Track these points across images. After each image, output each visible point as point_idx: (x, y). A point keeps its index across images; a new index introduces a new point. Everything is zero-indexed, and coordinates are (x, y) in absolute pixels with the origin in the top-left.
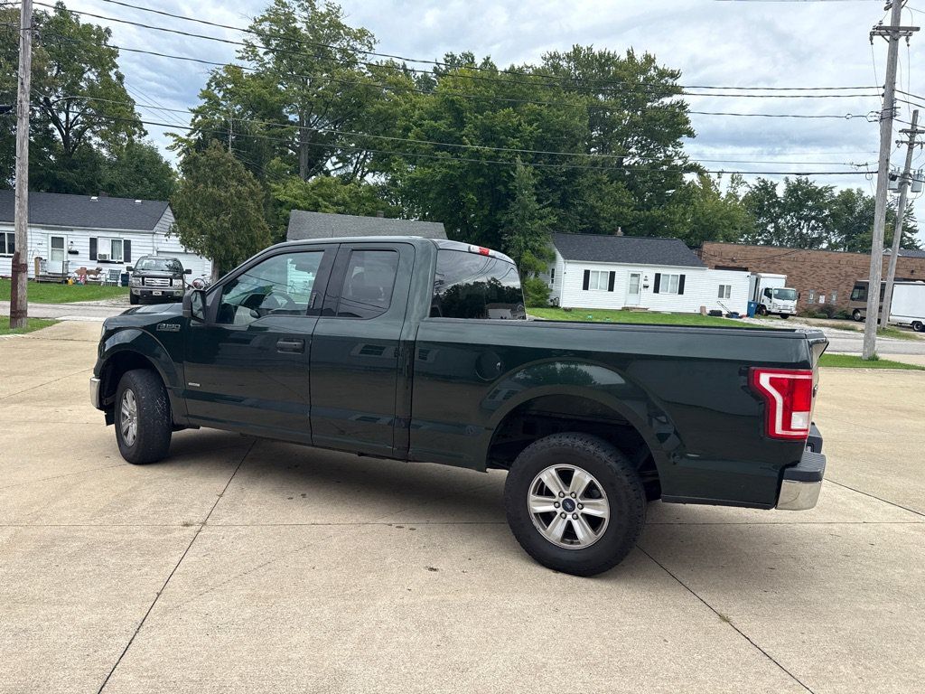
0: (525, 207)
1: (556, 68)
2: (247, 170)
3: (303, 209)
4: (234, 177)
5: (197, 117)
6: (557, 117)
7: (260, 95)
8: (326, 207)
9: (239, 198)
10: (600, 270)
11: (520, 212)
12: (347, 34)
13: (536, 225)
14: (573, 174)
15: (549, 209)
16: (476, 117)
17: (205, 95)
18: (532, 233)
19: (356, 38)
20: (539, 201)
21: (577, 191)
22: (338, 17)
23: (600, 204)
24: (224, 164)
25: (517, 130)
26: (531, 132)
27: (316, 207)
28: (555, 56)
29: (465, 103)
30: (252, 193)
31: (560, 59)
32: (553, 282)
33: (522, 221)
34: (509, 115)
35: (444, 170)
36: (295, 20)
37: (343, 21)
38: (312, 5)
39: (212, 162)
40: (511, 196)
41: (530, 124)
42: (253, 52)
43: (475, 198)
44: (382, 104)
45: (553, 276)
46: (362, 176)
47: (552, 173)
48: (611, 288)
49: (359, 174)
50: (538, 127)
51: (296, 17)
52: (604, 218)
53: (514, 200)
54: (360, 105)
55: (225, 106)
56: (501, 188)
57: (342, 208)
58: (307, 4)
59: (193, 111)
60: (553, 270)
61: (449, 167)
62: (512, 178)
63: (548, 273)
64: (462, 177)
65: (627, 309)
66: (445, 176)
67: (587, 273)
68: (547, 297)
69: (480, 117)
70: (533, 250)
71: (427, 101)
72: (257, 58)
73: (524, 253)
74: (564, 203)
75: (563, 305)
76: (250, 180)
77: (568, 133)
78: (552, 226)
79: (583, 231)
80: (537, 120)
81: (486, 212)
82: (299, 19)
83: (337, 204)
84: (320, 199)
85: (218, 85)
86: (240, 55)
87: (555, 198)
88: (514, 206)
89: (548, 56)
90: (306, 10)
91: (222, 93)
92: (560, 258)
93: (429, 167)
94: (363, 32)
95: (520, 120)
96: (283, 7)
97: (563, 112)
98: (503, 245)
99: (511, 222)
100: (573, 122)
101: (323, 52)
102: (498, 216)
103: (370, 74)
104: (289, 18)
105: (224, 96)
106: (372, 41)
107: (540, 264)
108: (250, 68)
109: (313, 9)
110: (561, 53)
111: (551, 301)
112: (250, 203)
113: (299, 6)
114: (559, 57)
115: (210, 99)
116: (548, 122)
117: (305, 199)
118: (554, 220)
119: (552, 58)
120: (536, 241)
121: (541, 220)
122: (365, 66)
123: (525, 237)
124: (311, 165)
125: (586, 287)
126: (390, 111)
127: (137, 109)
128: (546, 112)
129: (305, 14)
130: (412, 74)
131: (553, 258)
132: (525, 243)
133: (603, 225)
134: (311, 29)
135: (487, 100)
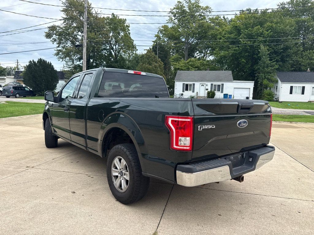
0: (264, 63)
1: (283, 8)
2: (159, 58)
3: (184, 70)
4: (154, 61)
5: (154, 43)
6: (279, 27)
7: (172, 34)
8: (192, 69)
9: (155, 68)
10: (298, 86)
11: (262, 65)
12: (201, 9)
13: (269, 69)
14: (286, 48)
15: (275, 63)
16: (245, 31)
17: (157, 36)
18: (268, 73)
19: (204, 9)
20: (270, 60)
21: (288, 55)
22: (199, 3)
23: (301, 59)
24: (151, 57)
25: (262, 34)
26: (268, 34)
27: (188, 69)
28: (283, 4)
29: (242, 26)
30: (160, 66)
31: (285, 5)
32: (277, 91)
33: (263, 68)
34: (258, 29)
35: (232, 52)
36: (184, 7)
37: (200, 5)
38: (190, 1)
39: (148, 57)
40: (259, 59)
41: (267, 31)
42: (171, 20)
43: (244, 61)
44: (213, 31)
45: (277, 89)
46: (206, 57)
47: (277, 49)
48: (303, 93)
49: (205, 57)
50: (271, 32)
51: (185, 6)
52: (304, 65)
53: (260, 60)
54: (206, 33)
55: (162, 39)
56: (255, 56)
57: (197, 69)
58: (188, 1)
59: (153, 42)
60: (277, 87)
61: (235, 50)
62: (259, 52)
63: (274, 88)
64: (240, 53)
65: (310, 102)
66: (233, 53)
67: (292, 87)
68: (273, 97)
69: (246, 31)
70: (268, 79)
71: (228, 28)
72: (173, 22)
73: (264, 80)
74: (283, 60)
75: (280, 100)
76: (159, 61)
77: (284, 33)
78: (277, 69)
79: (292, 71)
80: (270, 29)
81: (249, 66)
82: (186, 6)
83: (196, 67)
84: (190, 67)
85: (161, 32)
86: (167, 21)
87: (278, 58)
88: (260, 62)
89: (280, 4)
90: (188, 3)
91: (162, 35)
92: (279, 82)
93: (227, 51)
94: (207, 7)
95: (263, 30)
96: (180, 3)
97: (282, 24)
98: (256, 78)
99: (259, 69)
100: (286, 28)
101: (193, 16)
102: (255, 67)
103: (210, 22)
104: (182, 7)
105: (163, 36)
106: (210, 10)
107: (271, 84)
108: (170, 25)
109: (190, 2)
110: (285, 2)
111: (276, 99)
112: (159, 69)
113: (185, 2)
114: (285, 4)
115: (158, 37)
116: (276, 29)
117: (185, 66)
118: (277, 67)
119: (281, 5)
120: (269, 75)
121: (271, 67)
122: (208, 19)
123: (265, 74)
124: (189, 55)
125: (291, 93)
126: (216, 33)
127: (134, 43)
128: (274, 26)
129: (187, 4)
130: (227, 19)
131: (277, 82)
132: (265, 76)
133: (303, 68)
134: (190, 9)
135: (250, 24)
